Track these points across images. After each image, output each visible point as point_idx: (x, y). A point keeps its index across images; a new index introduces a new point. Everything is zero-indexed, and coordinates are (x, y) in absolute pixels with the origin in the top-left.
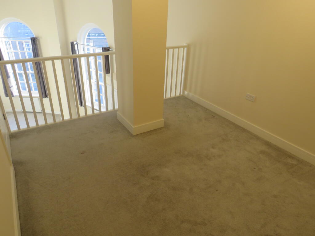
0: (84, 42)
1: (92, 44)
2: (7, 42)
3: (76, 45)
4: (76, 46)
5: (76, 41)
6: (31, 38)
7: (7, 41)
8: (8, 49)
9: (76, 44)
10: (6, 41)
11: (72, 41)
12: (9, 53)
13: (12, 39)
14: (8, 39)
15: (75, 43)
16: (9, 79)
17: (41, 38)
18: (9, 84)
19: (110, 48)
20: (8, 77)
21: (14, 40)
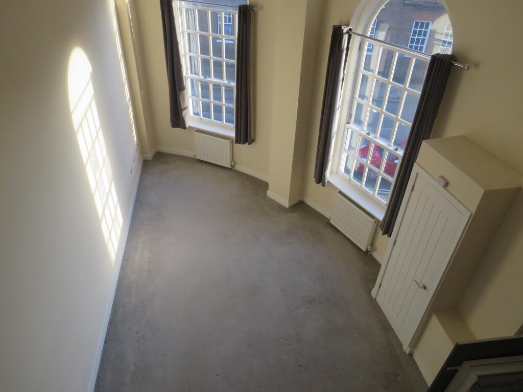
0: (366, 29)
1: (382, 35)
2: (189, 11)
3: (347, 35)
4: (346, 37)
5: (347, 25)
6: (240, 7)
7: (191, 10)
8: (191, 28)
9: (346, 33)
10: (188, 9)
11: (337, 23)
12: (191, 35)
13: (200, 6)
14: (193, 5)
15: (345, 29)
16: (182, 92)
17: (262, 7)
18: (182, 103)
19: (456, 61)
20: (182, 88)
21: (203, 8)
